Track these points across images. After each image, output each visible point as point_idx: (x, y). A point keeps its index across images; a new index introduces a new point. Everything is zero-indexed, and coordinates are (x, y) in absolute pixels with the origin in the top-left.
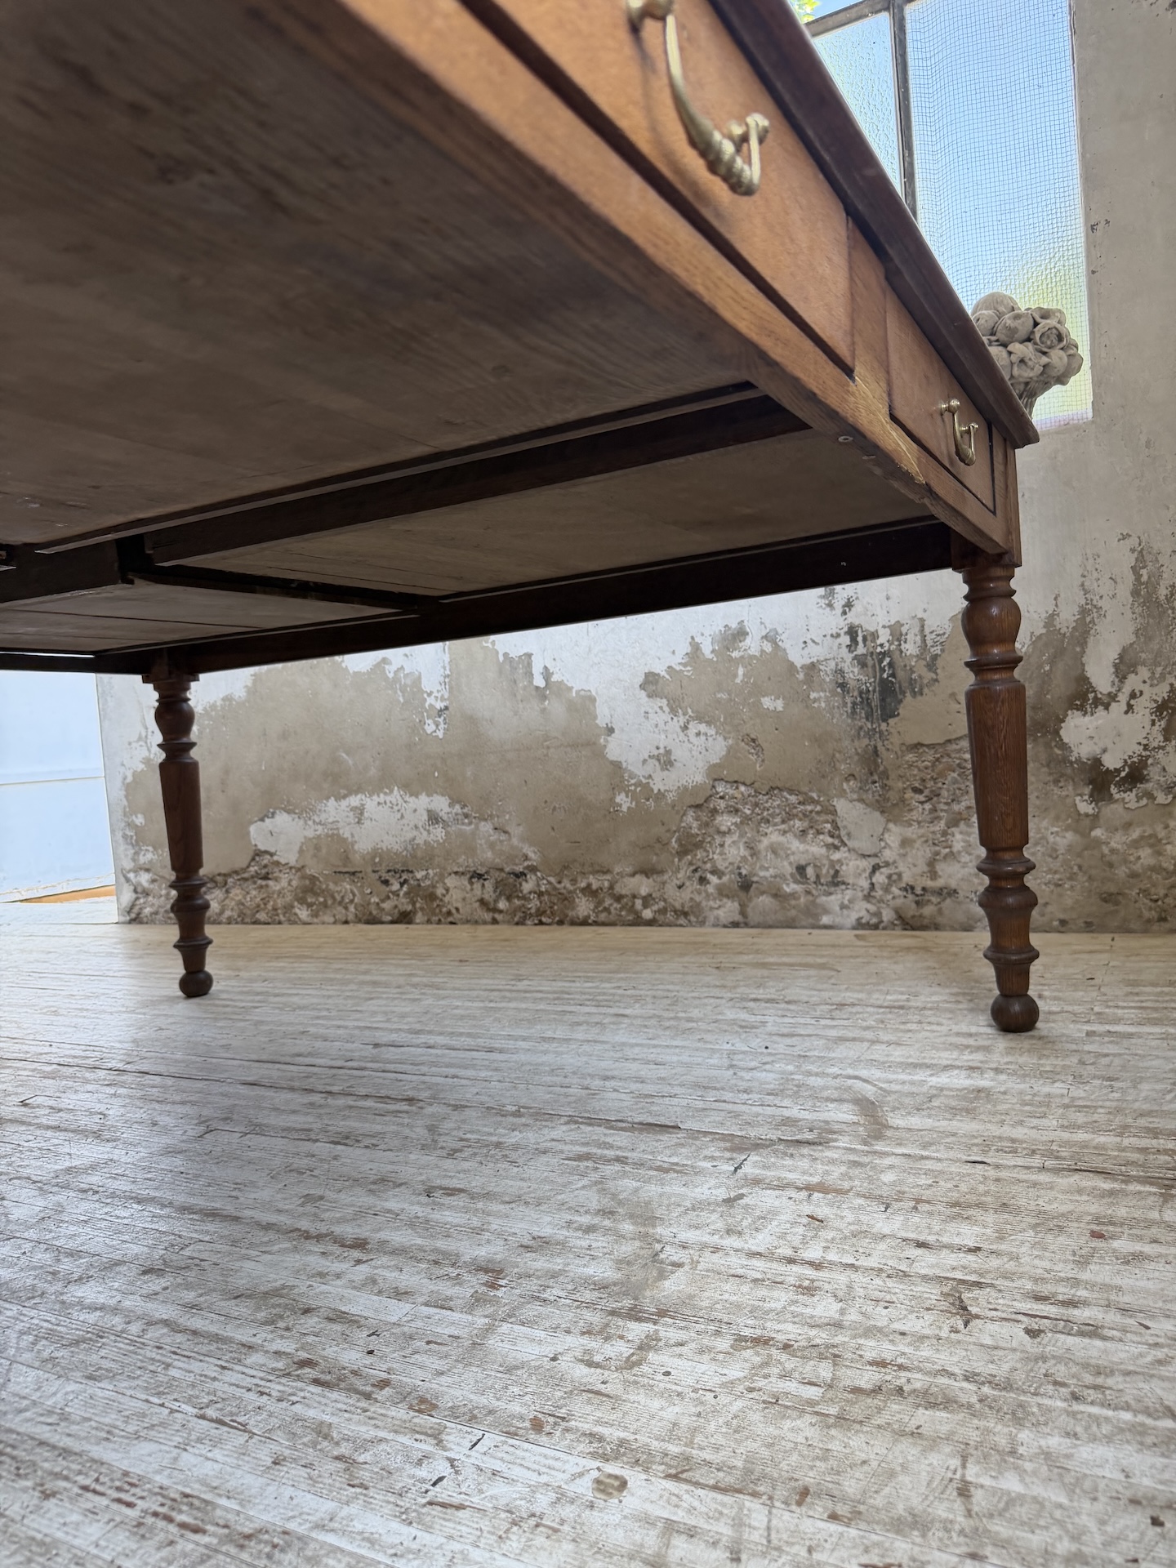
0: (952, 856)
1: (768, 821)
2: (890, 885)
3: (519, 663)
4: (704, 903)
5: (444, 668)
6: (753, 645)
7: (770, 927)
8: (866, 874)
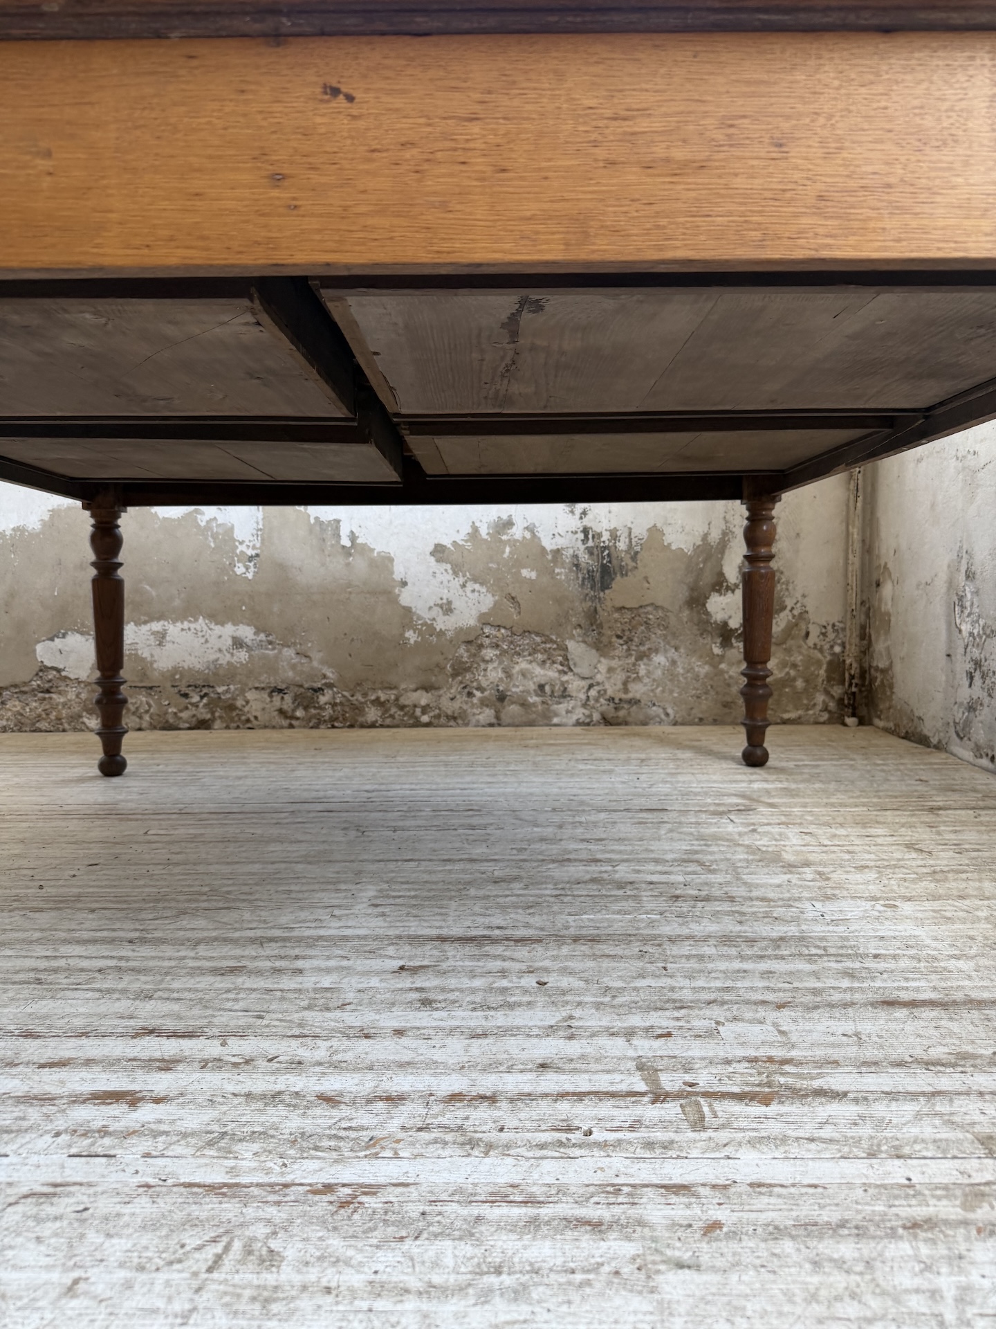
0: (638, 679)
1: (519, 654)
2: (599, 697)
3: (328, 526)
4: (469, 710)
5: (258, 523)
6: (517, 532)
7: (517, 726)
8: (585, 690)
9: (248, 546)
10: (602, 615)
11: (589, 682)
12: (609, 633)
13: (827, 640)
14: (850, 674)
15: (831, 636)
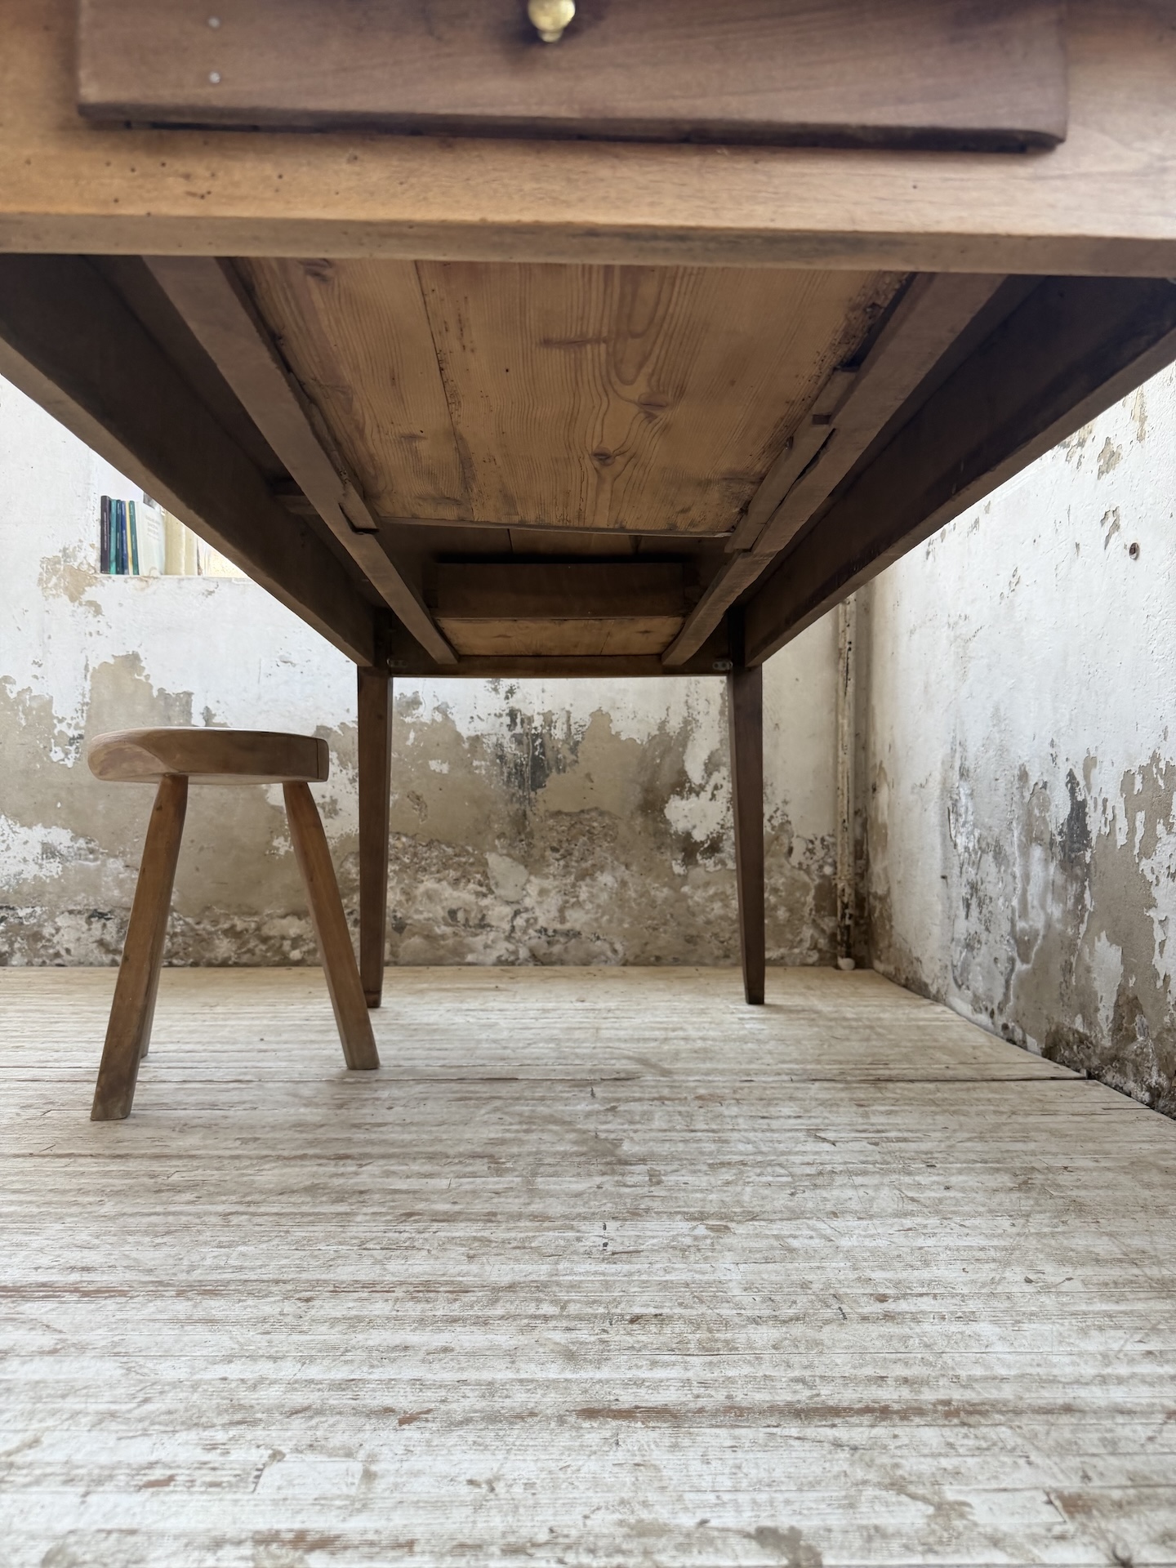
0: (579, 904)
1: (425, 870)
2: (527, 927)
3: (176, 700)
6: (425, 713)
7: (420, 965)
8: (509, 918)
9: (69, 725)
10: (534, 821)
11: (516, 907)
12: (542, 844)
13: (815, 858)
14: (842, 902)
15: (820, 853)
